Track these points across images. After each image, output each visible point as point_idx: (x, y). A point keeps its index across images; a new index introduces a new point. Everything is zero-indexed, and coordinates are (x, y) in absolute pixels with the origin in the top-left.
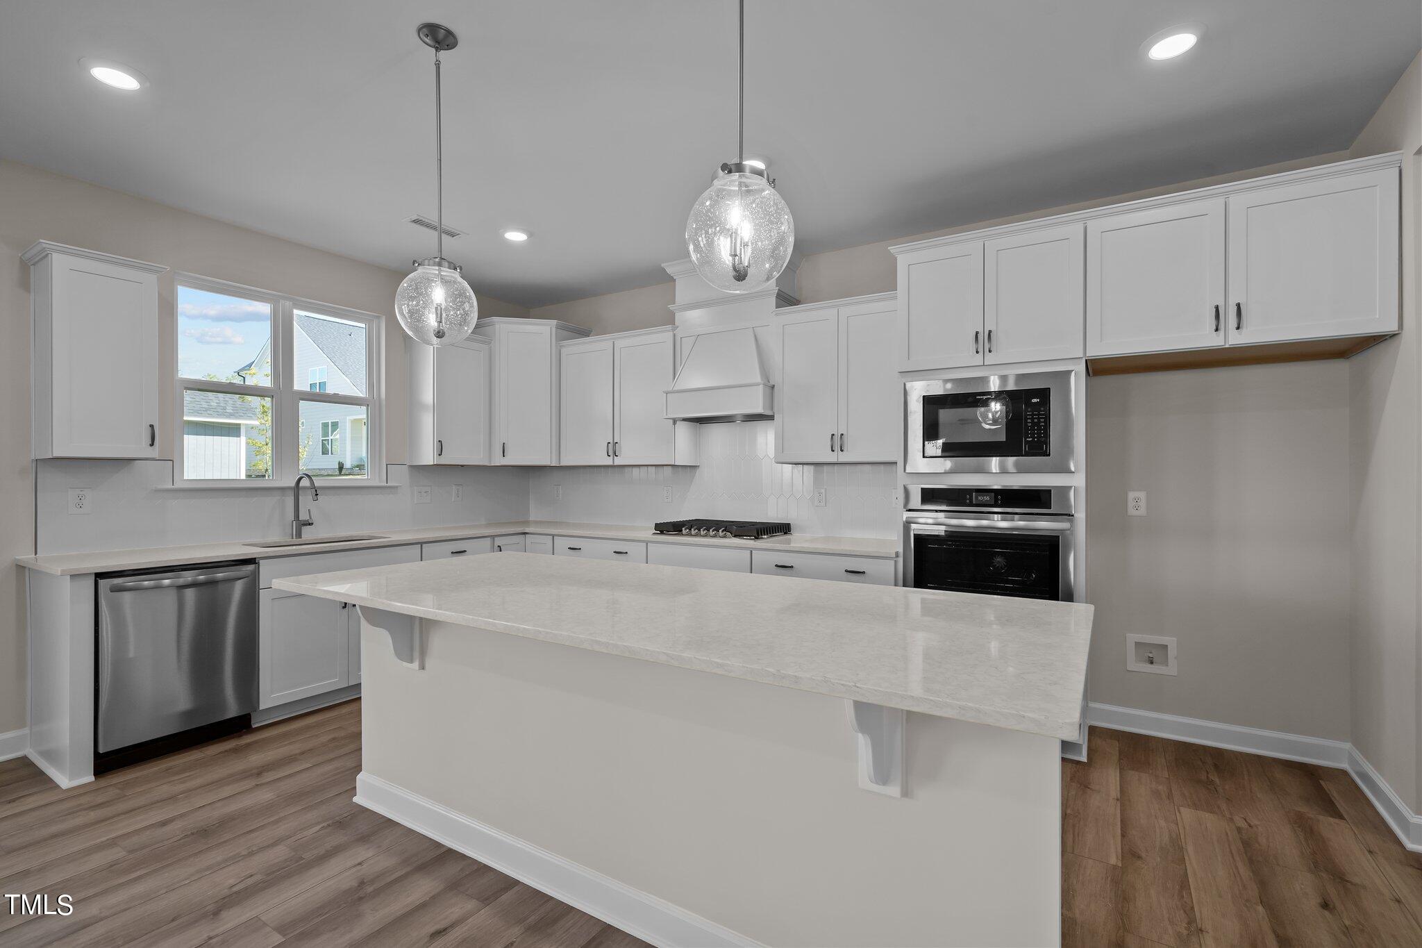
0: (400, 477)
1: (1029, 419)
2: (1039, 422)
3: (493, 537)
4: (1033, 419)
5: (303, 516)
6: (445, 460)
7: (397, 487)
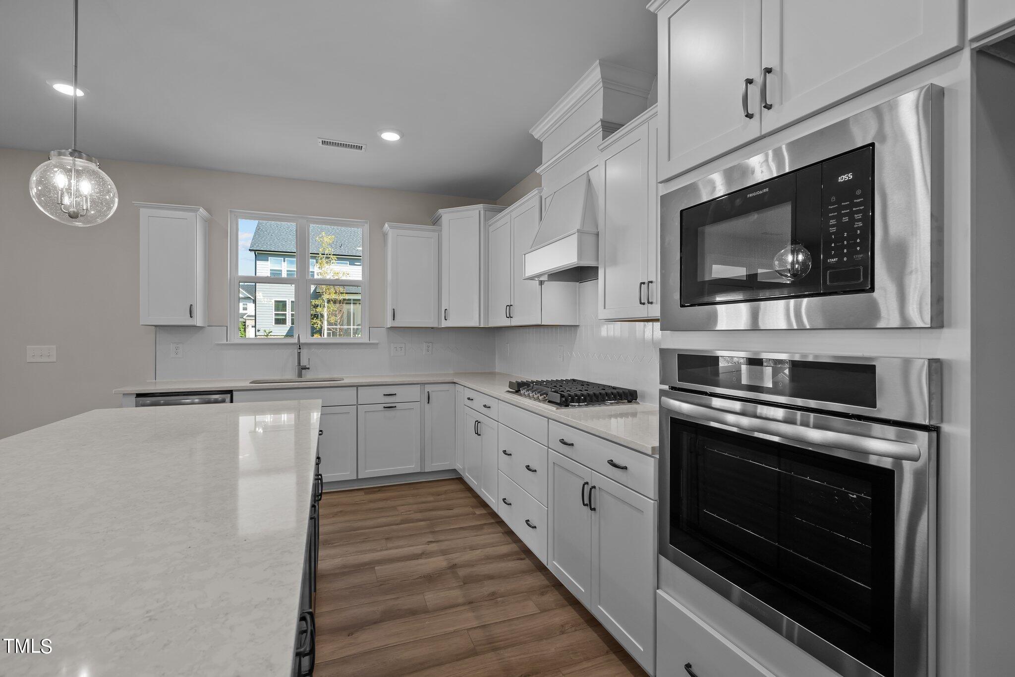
0: (380, 336)
1: (833, 218)
2: (852, 220)
3: (423, 384)
4: (839, 218)
5: (304, 362)
6: (396, 324)
7: (377, 344)
